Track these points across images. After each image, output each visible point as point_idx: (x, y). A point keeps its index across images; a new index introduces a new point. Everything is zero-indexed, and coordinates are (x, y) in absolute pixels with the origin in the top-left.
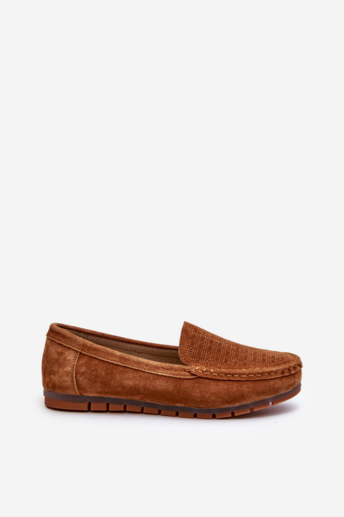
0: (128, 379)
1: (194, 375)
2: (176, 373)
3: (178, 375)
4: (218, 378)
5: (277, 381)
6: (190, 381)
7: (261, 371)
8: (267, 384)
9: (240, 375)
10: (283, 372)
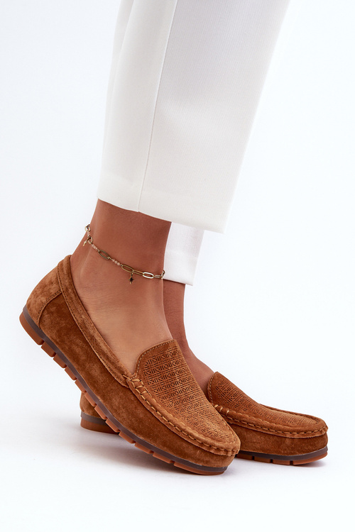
0: (78, 345)
1: (127, 384)
2: (114, 370)
3: (114, 373)
4: (143, 403)
5: (191, 448)
6: (119, 386)
7: (183, 427)
8: (179, 443)
9: (163, 415)
10: (202, 444)
